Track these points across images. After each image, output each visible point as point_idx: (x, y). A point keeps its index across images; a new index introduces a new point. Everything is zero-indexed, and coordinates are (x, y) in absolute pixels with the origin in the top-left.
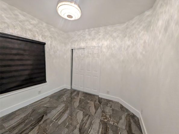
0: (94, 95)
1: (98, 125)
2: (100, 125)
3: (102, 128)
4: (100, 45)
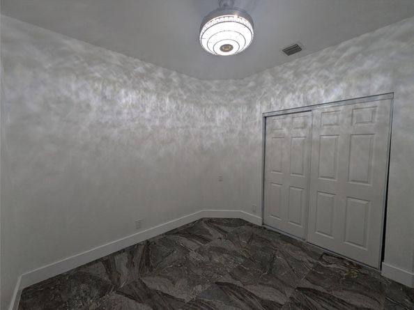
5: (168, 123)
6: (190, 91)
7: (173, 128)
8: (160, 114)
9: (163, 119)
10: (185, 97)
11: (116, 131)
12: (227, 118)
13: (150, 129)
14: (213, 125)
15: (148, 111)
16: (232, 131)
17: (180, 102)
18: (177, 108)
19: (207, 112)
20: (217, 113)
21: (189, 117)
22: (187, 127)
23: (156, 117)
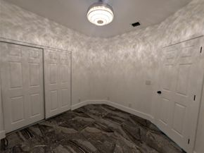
0: (65, 113)
1: (65, 149)
2: (67, 148)
3: (71, 147)
4: (69, 49)
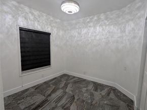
5: (98, 37)
6: (111, 19)
7: (100, 39)
8: (95, 34)
9: (95, 36)
10: (107, 23)
11: (80, 42)
12: (132, 28)
13: (90, 41)
14: (124, 34)
15: (90, 34)
16: (135, 37)
17: (104, 27)
18: (103, 30)
19: (122, 28)
20: (127, 27)
21: (109, 33)
22: (108, 38)
23: (93, 36)
